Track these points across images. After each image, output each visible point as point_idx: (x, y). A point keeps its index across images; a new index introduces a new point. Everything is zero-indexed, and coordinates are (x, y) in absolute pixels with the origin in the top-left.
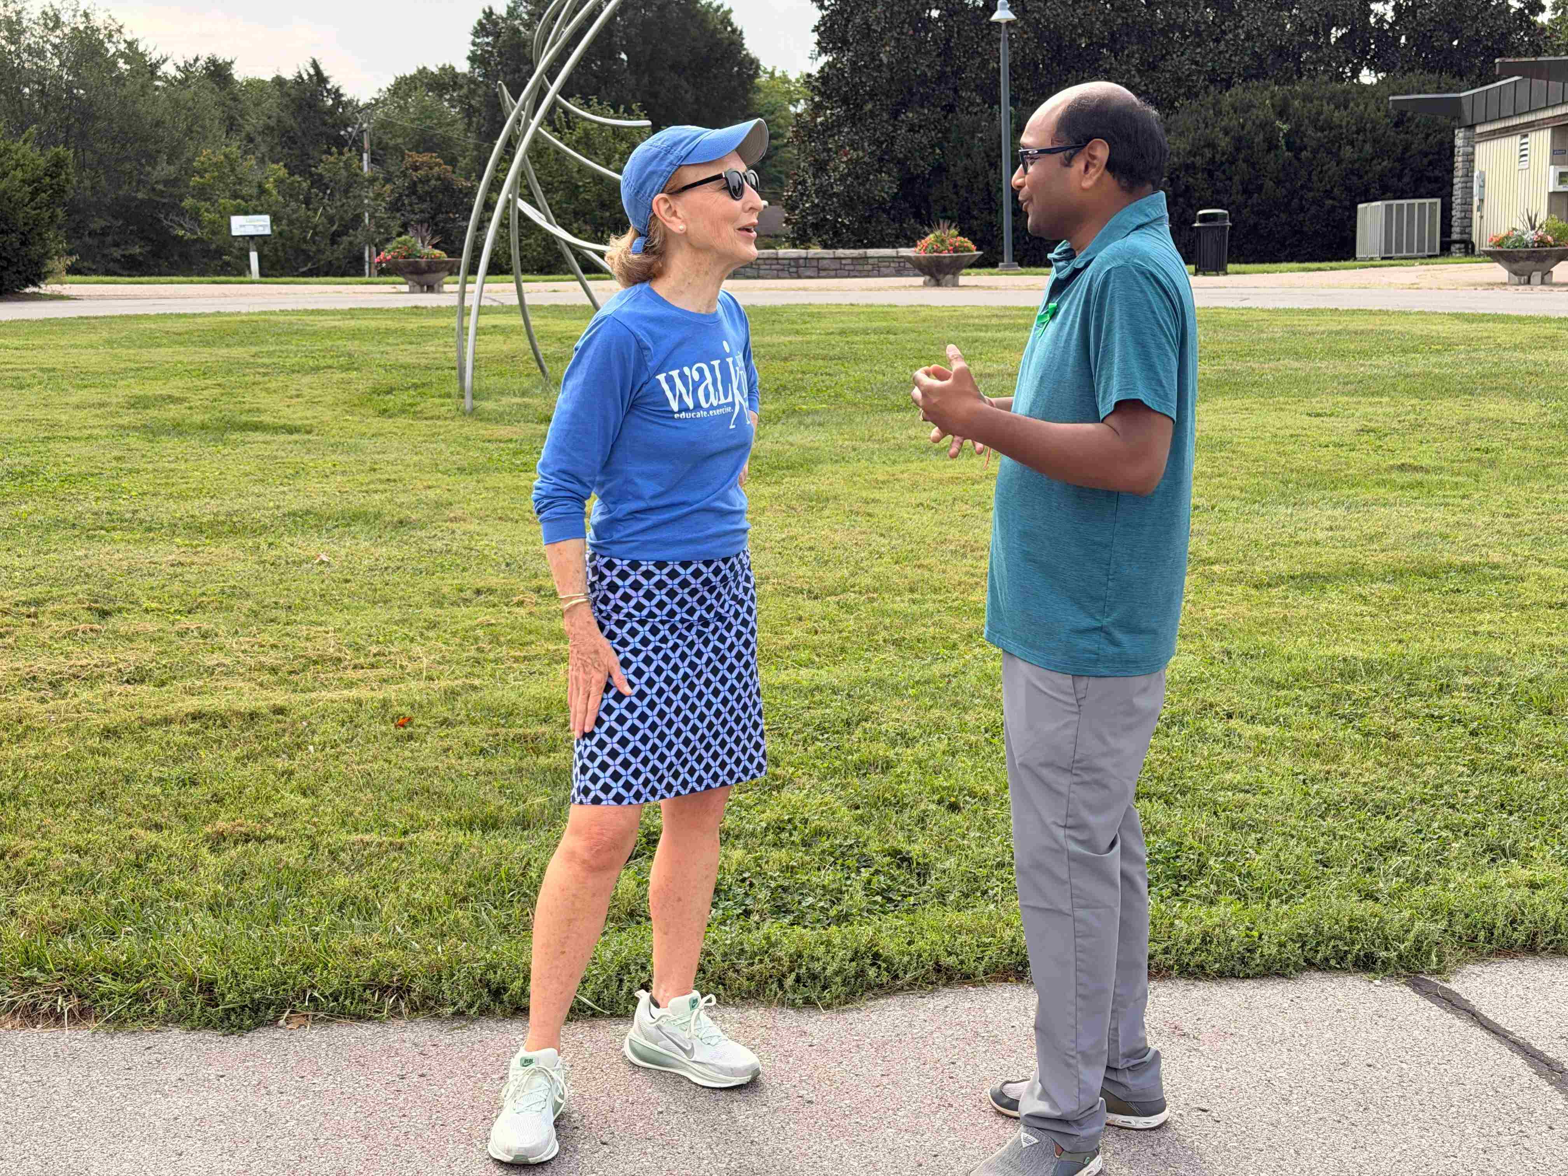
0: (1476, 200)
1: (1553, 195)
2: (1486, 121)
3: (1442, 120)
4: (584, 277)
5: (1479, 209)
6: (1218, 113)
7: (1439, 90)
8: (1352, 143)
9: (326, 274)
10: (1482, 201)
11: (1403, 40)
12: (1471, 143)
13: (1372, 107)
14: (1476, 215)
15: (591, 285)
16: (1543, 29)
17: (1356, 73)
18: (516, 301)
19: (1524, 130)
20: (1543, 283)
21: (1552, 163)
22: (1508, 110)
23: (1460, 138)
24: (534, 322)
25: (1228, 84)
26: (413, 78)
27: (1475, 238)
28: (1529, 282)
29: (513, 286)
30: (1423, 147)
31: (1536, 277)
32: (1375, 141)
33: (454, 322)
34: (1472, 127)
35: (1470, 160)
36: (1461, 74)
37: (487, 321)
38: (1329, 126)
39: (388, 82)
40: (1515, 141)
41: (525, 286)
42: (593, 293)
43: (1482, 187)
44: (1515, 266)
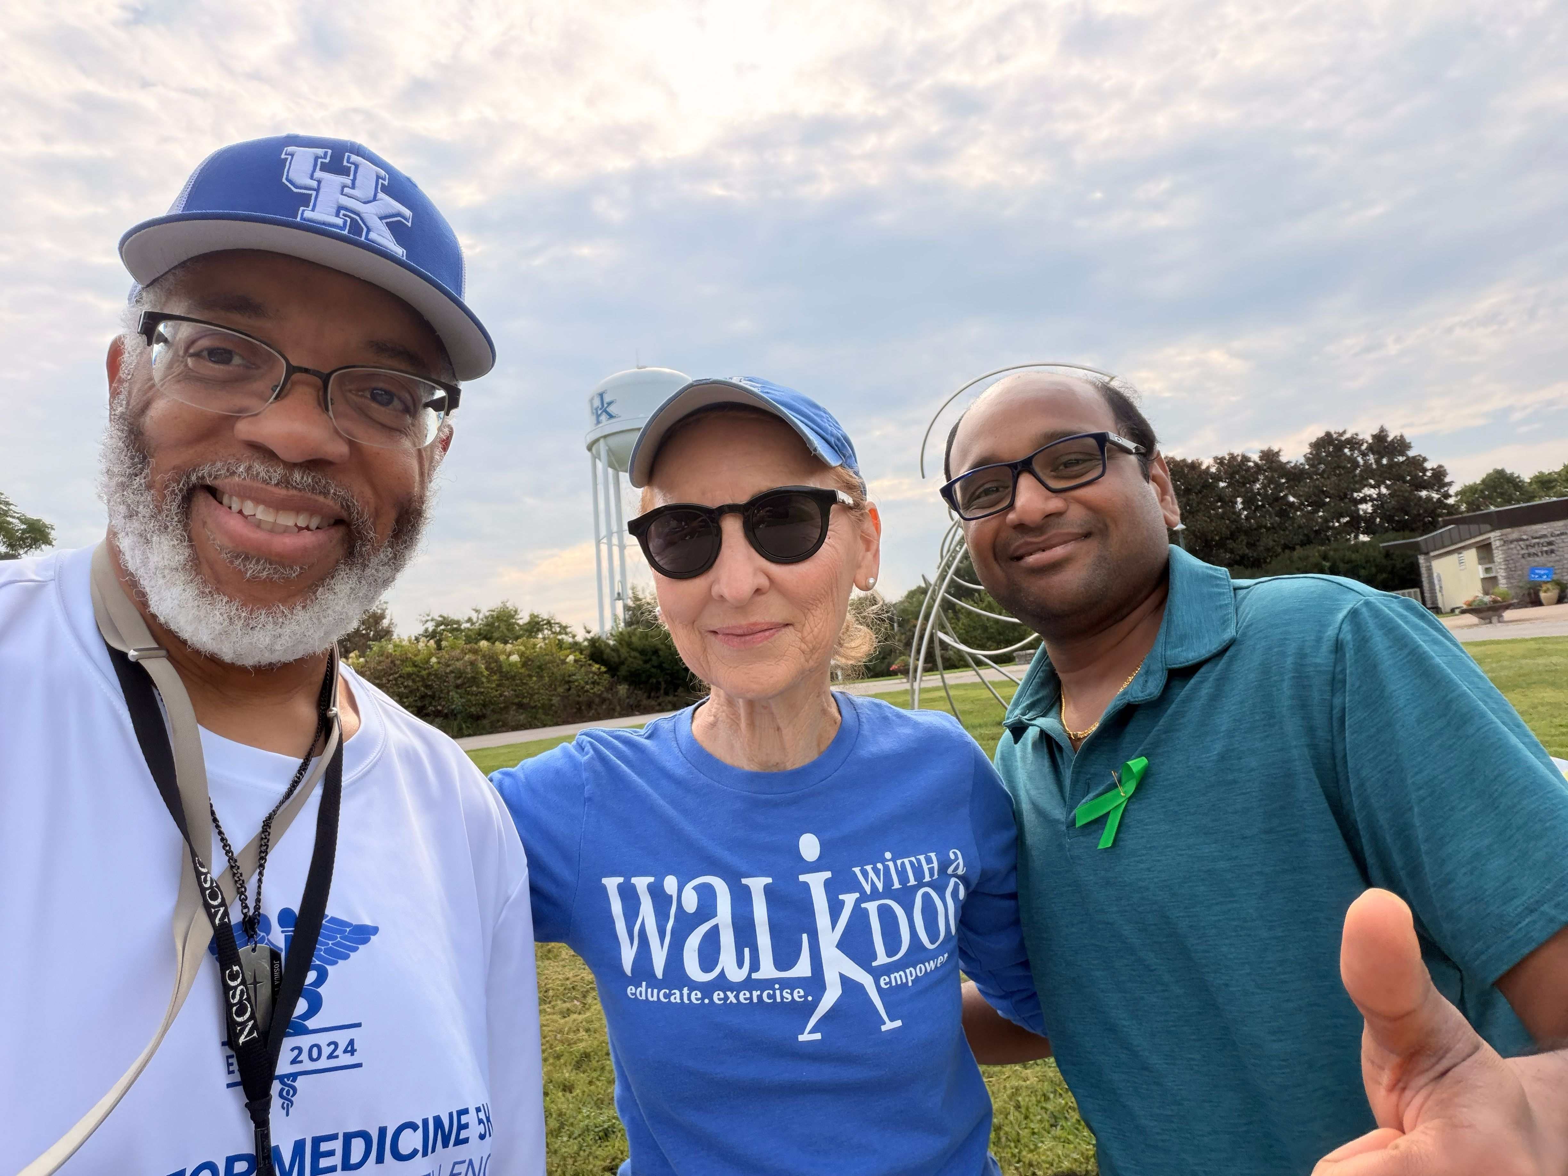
0: (1437, 587)
1: (1483, 580)
2: (1435, 550)
3: (1410, 552)
4: (977, 668)
5: (1440, 591)
6: (1292, 562)
7: (1404, 539)
8: (1364, 568)
9: (883, 676)
10: (1441, 587)
11: (1378, 520)
12: (1428, 560)
13: (1371, 550)
14: (1439, 595)
15: (981, 672)
16: (1453, 506)
17: (1356, 537)
18: (941, 684)
19: (1458, 551)
20: (1499, 622)
21: (1480, 564)
22: (1447, 542)
23: (1421, 559)
24: (952, 693)
25: (1294, 549)
26: (915, 591)
27: (1440, 605)
28: (1491, 622)
29: (939, 676)
30: (1403, 566)
31: (1495, 619)
32: (1376, 566)
33: (909, 698)
34: (1427, 553)
35: (1429, 569)
36: (1413, 530)
37: (925, 696)
38: (1350, 561)
39: (905, 593)
40: (1455, 557)
41: (946, 676)
42: (983, 677)
43: (1440, 580)
44: (1481, 615)
